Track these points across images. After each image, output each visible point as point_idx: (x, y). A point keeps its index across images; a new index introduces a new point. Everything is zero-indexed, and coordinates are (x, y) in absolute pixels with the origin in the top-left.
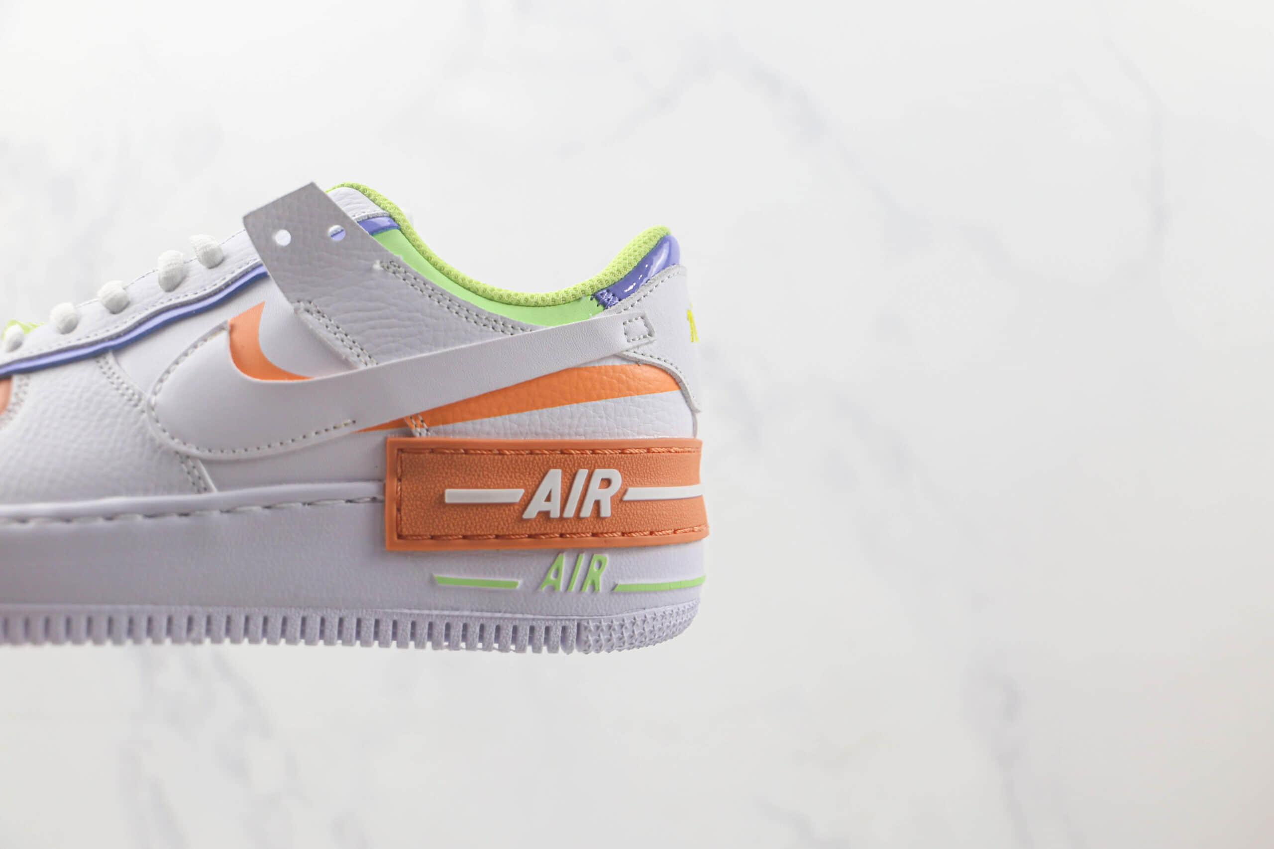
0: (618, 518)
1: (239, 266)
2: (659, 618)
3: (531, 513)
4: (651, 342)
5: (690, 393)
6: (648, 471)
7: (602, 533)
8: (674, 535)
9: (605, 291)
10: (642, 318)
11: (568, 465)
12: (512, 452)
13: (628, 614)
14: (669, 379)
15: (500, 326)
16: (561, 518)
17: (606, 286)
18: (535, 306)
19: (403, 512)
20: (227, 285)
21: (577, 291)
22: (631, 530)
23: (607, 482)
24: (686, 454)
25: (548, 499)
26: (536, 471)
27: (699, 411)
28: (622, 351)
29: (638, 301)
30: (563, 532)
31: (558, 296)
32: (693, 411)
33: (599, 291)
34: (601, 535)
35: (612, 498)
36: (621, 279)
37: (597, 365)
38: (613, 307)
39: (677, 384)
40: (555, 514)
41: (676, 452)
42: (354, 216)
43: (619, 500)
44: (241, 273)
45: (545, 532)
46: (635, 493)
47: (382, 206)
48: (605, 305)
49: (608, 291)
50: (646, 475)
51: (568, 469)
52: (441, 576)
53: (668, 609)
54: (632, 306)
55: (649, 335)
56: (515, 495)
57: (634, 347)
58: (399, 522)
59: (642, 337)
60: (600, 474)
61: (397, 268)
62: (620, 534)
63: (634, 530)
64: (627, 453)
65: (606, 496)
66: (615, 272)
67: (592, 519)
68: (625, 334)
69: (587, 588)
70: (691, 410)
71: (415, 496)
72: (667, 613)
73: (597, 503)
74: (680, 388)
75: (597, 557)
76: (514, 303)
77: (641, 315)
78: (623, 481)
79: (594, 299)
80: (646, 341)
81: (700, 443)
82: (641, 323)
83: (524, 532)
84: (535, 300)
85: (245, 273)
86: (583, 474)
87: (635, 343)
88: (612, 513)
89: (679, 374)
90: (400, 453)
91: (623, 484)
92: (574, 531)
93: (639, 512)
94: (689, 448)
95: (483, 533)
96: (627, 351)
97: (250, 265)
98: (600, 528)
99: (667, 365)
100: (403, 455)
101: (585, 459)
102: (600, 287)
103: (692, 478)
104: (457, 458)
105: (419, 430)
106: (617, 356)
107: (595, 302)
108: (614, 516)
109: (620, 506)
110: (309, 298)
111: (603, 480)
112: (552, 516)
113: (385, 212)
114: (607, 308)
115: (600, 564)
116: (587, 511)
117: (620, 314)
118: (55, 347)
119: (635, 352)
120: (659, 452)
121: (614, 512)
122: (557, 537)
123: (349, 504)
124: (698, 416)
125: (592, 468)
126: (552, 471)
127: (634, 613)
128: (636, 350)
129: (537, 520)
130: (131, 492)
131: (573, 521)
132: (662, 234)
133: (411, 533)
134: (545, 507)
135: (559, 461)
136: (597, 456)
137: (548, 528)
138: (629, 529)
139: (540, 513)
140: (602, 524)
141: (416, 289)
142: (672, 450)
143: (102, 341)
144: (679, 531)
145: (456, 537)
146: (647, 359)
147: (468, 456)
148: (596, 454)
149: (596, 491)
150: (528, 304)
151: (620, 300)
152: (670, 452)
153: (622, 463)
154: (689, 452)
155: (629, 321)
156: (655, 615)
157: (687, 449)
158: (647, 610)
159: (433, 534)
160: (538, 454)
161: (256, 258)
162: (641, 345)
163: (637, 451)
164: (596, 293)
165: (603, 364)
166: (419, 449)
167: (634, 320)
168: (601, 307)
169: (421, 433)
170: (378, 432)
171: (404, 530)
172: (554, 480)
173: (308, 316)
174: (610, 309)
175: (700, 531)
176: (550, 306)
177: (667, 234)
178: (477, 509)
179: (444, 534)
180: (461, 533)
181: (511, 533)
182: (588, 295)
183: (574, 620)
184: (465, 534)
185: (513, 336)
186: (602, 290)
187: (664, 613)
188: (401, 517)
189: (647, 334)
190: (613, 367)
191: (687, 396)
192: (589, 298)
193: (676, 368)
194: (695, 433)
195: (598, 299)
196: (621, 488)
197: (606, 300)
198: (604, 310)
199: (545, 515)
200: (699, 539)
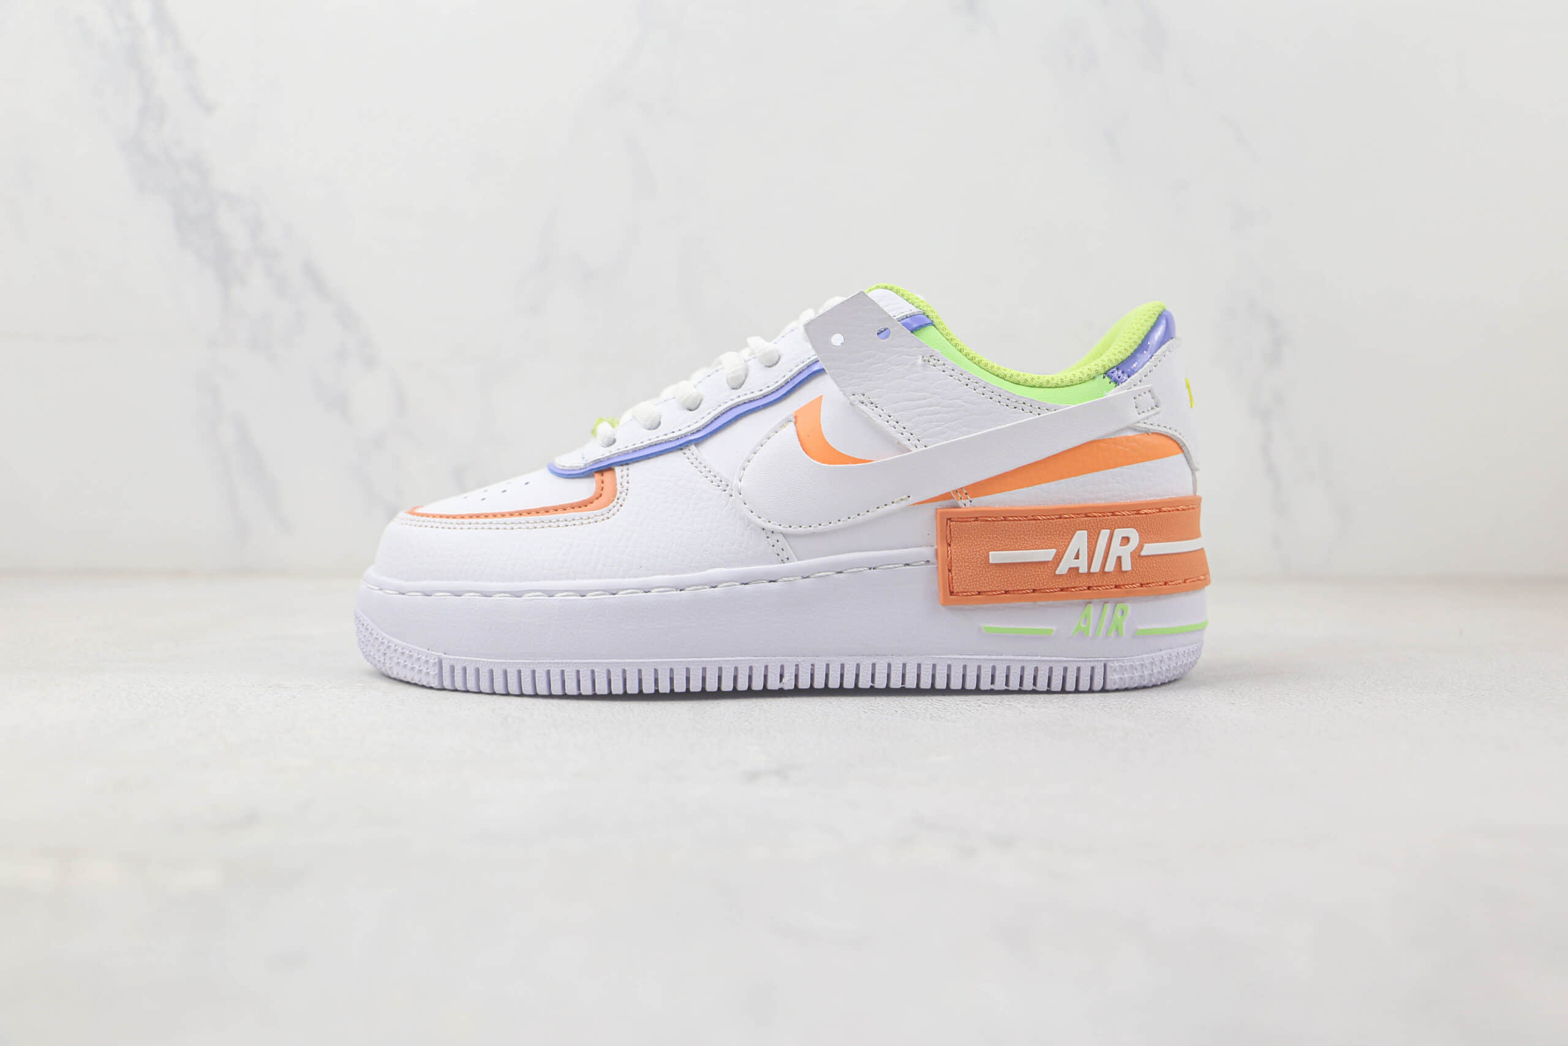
0: (1137, 572)
1: (796, 364)
2: (1174, 658)
3: (1062, 569)
4: (1158, 413)
5: (1192, 454)
6: (1160, 528)
7: (1124, 585)
8: (1184, 584)
9: (1115, 369)
10: (1149, 391)
11: (1092, 526)
12: (1044, 517)
13: (1147, 655)
14: (1175, 445)
15: (1027, 408)
16: (1089, 574)
17: (1116, 364)
18: (1056, 387)
19: (953, 572)
20: (787, 383)
21: (1091, 370)
22: (1148, 582)
23: (1126, 540)
24: (1191, 511)
25: (1077, 557)
26: (1065, 533)
27: (1198, 470)
28: (1134, 423)
29: (1145, 376)
30: (1090, 585)
31: (1075, 377)
32: (1193, 470)
33: (1110, 370)
34: (1123, 587)
35: (1132, 554)
36: (1129, 357)
37: (1113, 437)
38: (1124, 384)
39: (1181, 448)
40: (1083, 569)
41: (1183, 510)
42: (894, 316)
43: (1136, 556)
44: (798, 371)
45: (1075, 585)
46: (1150, 549)
47: (915, 304)
48: (1117, 382)
49: (1118, 369)
50: (1159, 532)
51: (1092, 530)
52: (986, 625)
53: (1181, 650)
54: (1140, 381)
55: (1156, 406)
56: (1047, 554)
57: (1144, 419)
58: (951, 582)
59: (1150, 409)
60: (1119, 533)
61: (936, 361)
62: (1139, 585)
63: (1151, 582)
64: (1142, 514)
65: (1126, 552)
66: (1123, 351)
67: (1115, 573)
68: (1136, 407)
69: (1112, 634)
70: (1192, 470)
71: (964, 559)
72: (1180, 654)
73: (1119, 558)
74: (1183, 451)
75: (1119, 606)
76: (1038, 385)
77: (1149, 389)
78: (1140, 538)
79: (1106, 377)
80: (1153, 412)
81: (1200, 499)
82: (1148, 395)
83: (1057, 586)
84: (1055, 382)
85: (801, 370)
86: (1105, 534)
87: (1144, 415)
88: (1132, 567)
89: (1183, 439)
90: (949, 521)
91: (1140, 541)
92: (1100, 584)
93: (1155, 565)
94: (1193, 505)
95: (1022, 588)
96: (1138, 422)
97: (805, 363)
98: (1122, 580)
99: (1171, 432)
100: (951, 523)
101: (1107, 520)
102: (1111, 365)
103: (1195, 534)
104: (998, 525)
105: (964, 501)
106: (1129, 428)
107: (1107, 379)
108: (1134, 570)
109: (1138, 561)
110: (862, 391)
111: (1123, 538)
112: (1080, 571)
113: (919, 310)
114: (1119, 385)
115: (1123, 613)
116: (1110, 567)
117: (1131, 390)
118: (646, 443)
119: (1145, 423)
120: (1169, 511)
121: (1133, 566)
122: (1085, 590)
123: (907, 567)
124: (1197, 473)
125: (1113, 529)
126: (1078, 532)
127: (1152, 655)
128: (1146, 421)
129: (1068, 575)
130: (727, 564)
131: (1099, 575)
132: (1160, 310)
133: (962, 590)
134: (1075, 564)
135: (1084, 523)
136: (1116, 517)
137: (1078, 582)
138: (1147, 580)
139: (1070, 569)
140: (1124, 577)
141: (955, 379)
142: (1179, 508)
143: (686, 435)
144: (1189, 581)
145: (999, 593)
146: (1155, 428)
147: (1007, 522)
148: (1115, 515)
149: (1116, 549)
150: (1049, 386)
151: (1129, 377)
152: (1178, 510)
153: (1139, 523)
154: (1193, 508)
155: (1139, 396)
156: (1170, 655)
157: (1191, 506)
158: (1163, 652)
159: (979, 590)
160: (1066, 518)
161: (812, 355)
162: (1150, 416)
163: (1150, 511)
164: (1107, 371)
165: (1117, 436)
166: (964, 519)
167: (1143, 394)
168: (1113, 384)
169: (968, 505)
170: (929, 504)
171: (955, 587)
172: (1080, 539)
173: (863, 407)
174: (1122, 386)
175: (1205, 579)
176: (1068, 386)
177: (1164, 310)
178: (1017, 568)
179: (989, 590)
180: (1003, 589)
181: (1046, 587)
182: (1101, 374)
183: (1101, 661)
184: (1007, 590)
185: (1041, 415)
186: (1113, 368)
187: (1178, 653)
188: (952, 577)
189: (1154, 405)
190: (1127, 438)
191: (1188, 458)
192: (1102, 376)
193: (1180, 434)
194: (1195, 491)
195: (1110, 377)
196: (1138, 545)
197: (1117, 378)
198: (1116, 386)
199: (1074, 570)
200: (1202, 587)
